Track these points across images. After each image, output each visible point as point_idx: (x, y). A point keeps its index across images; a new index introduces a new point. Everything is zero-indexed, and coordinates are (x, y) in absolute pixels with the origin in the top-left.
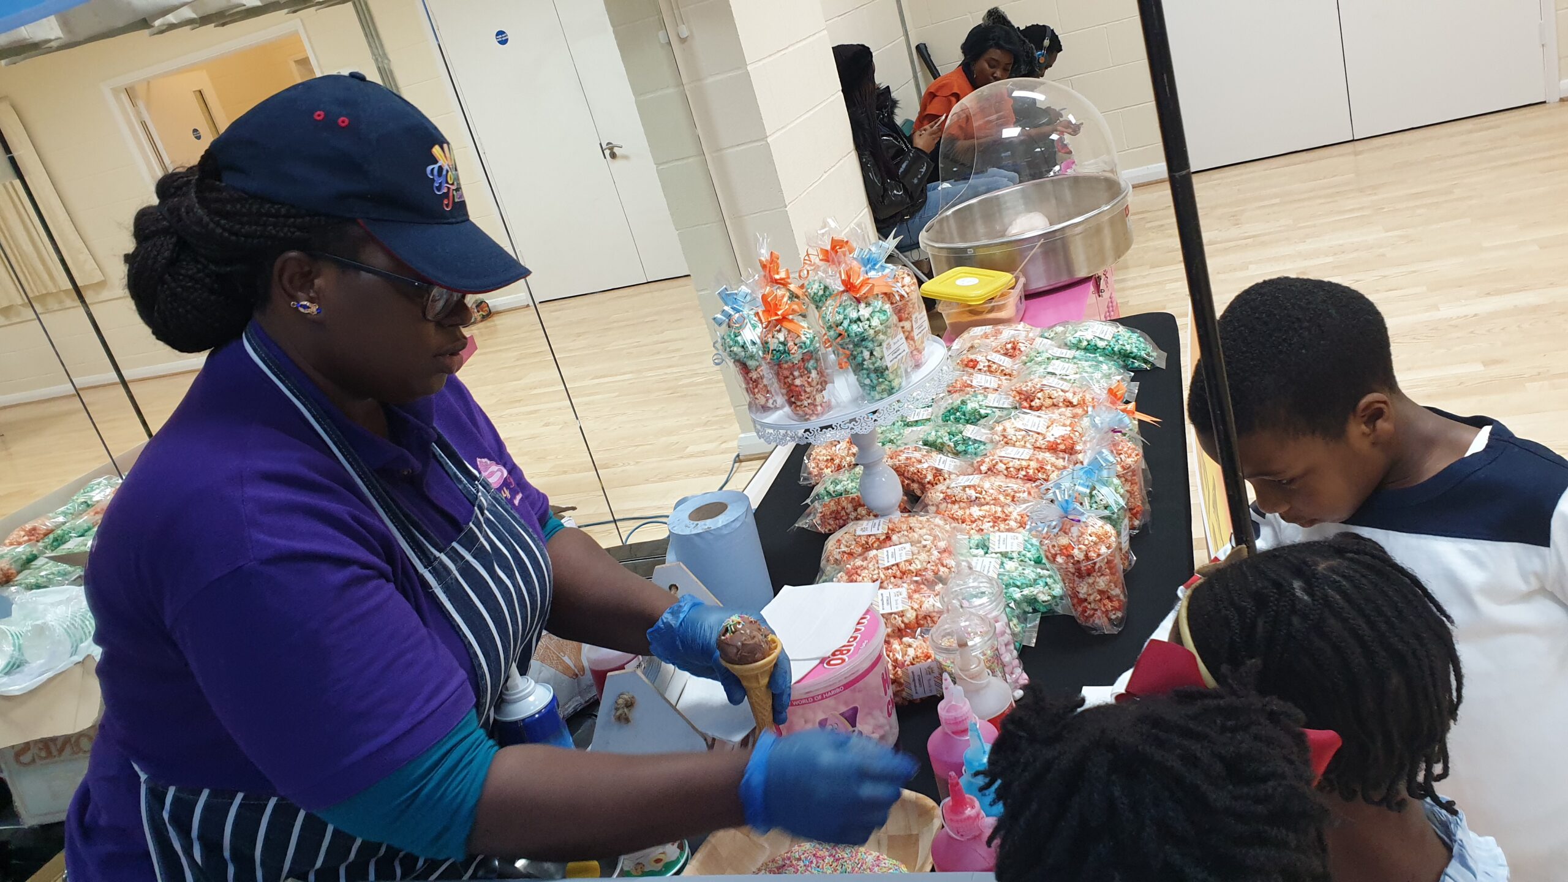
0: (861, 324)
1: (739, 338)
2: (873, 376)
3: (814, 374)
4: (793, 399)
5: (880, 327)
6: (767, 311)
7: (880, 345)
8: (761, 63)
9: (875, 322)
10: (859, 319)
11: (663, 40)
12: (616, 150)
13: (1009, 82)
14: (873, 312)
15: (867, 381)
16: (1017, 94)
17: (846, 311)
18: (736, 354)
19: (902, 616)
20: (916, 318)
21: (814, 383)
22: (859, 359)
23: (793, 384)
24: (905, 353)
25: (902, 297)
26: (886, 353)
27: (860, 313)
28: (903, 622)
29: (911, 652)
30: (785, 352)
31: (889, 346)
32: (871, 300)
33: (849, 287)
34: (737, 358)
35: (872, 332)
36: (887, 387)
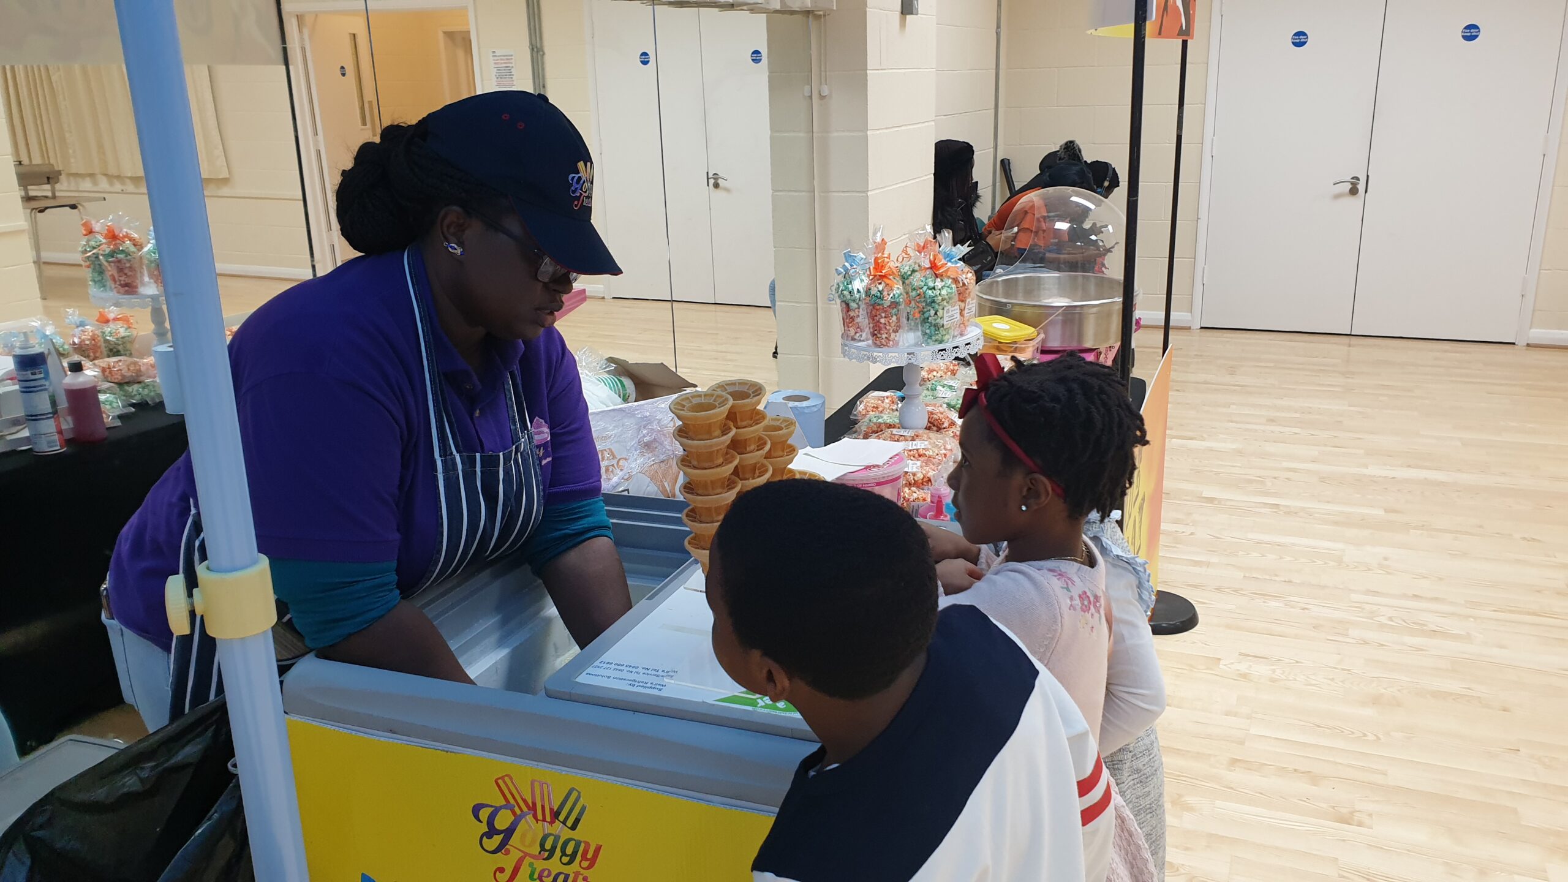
0: (934, 292)
1: (850, 286)
2: (933, 328)
3: (894, 318)
4: (876, 332)
5: (946, 297)
6: (875, 269)
7: (943, 309)
8: (878, 132)
9: (944, 292)
10: (934, 288)
11: (807, 94)
12: (720, 181)
13: (1069, 189)
14: (944, 286)
15: (928, 331)
16: (1074, 199)
17: (927, 281)
18: (844, 296)
19: (914, 476)
20: (969, 302)
21: (893, 325)
22: (926, 315)
23: (879, 321)
24: (956, 320)
25: (964, 284)
26: (945, 315)
27: (936, 284)
28: (914, 479)
29: (915, 495)
30: (880, 298)
31: (948, 311)
32: (945, 279)
33: (934, 266)
34: (845, 299)
35: (940, 298)
36: (940, 339)
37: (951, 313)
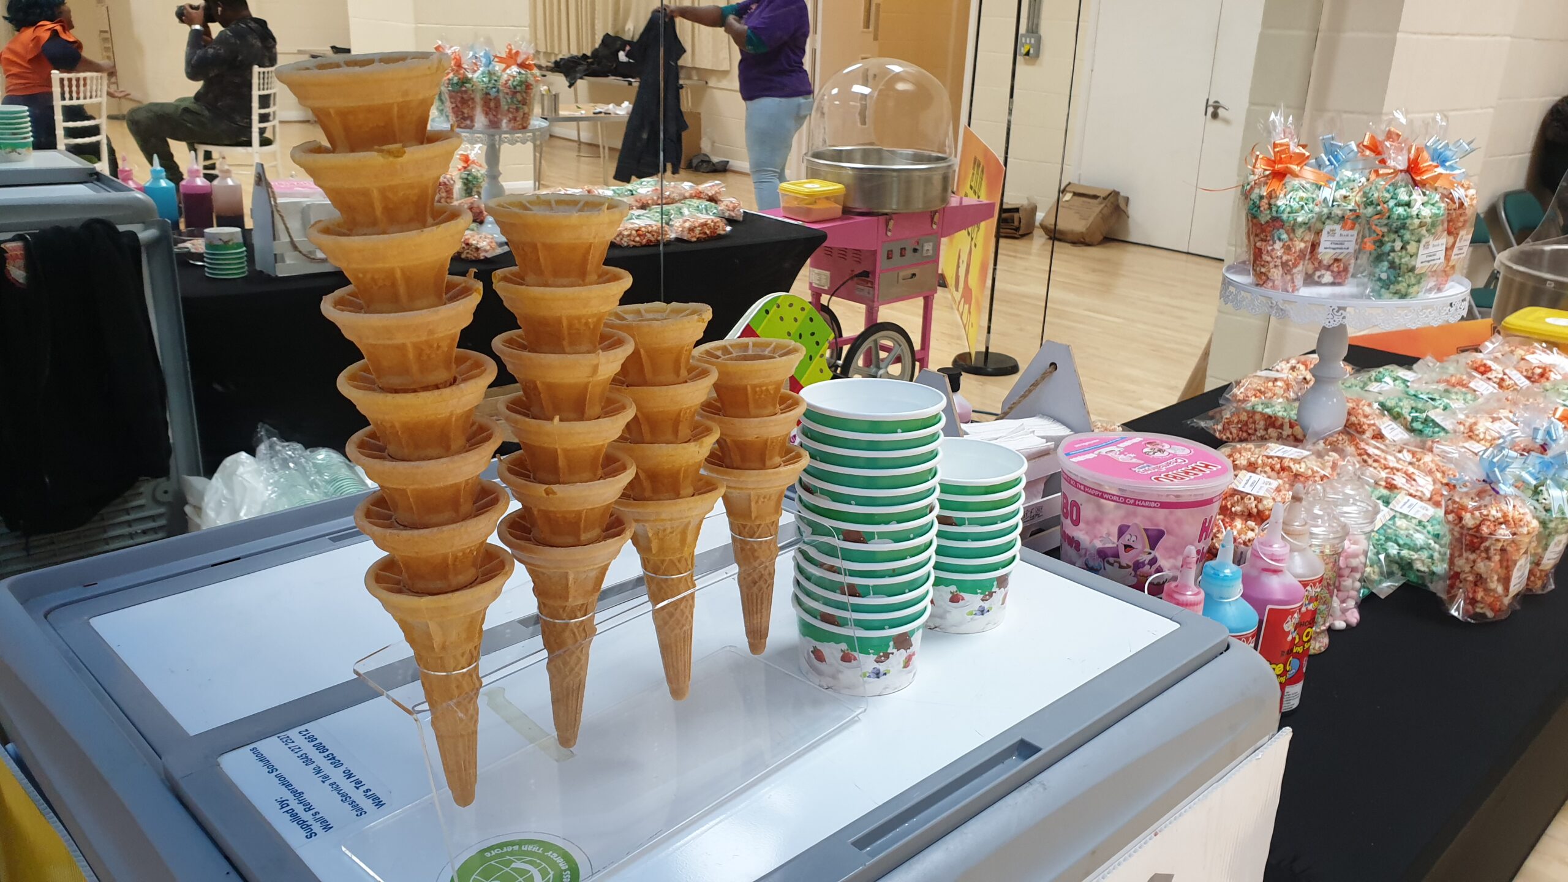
0: (1408, 210)
2: (1393, 271)
8: (1415, 37)
9: (1425, 212)
12: (1221, 111)
15: (1384, 276)
19: (1259, 502)
22: (1387, 248)
24: (1438, 262)
26: (1420, 253)
31: (1426, 246)
32: (1430, 192)
33: (1412, 169)
35: (1416, 222)
36: (1403, 291)
37: (1431, 249)
